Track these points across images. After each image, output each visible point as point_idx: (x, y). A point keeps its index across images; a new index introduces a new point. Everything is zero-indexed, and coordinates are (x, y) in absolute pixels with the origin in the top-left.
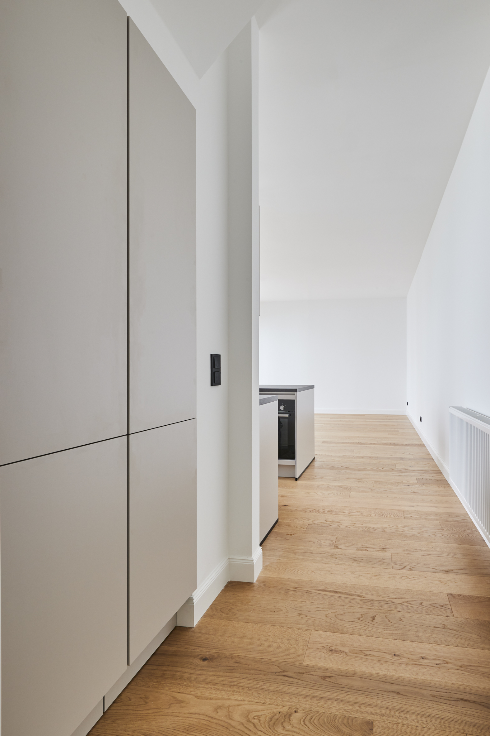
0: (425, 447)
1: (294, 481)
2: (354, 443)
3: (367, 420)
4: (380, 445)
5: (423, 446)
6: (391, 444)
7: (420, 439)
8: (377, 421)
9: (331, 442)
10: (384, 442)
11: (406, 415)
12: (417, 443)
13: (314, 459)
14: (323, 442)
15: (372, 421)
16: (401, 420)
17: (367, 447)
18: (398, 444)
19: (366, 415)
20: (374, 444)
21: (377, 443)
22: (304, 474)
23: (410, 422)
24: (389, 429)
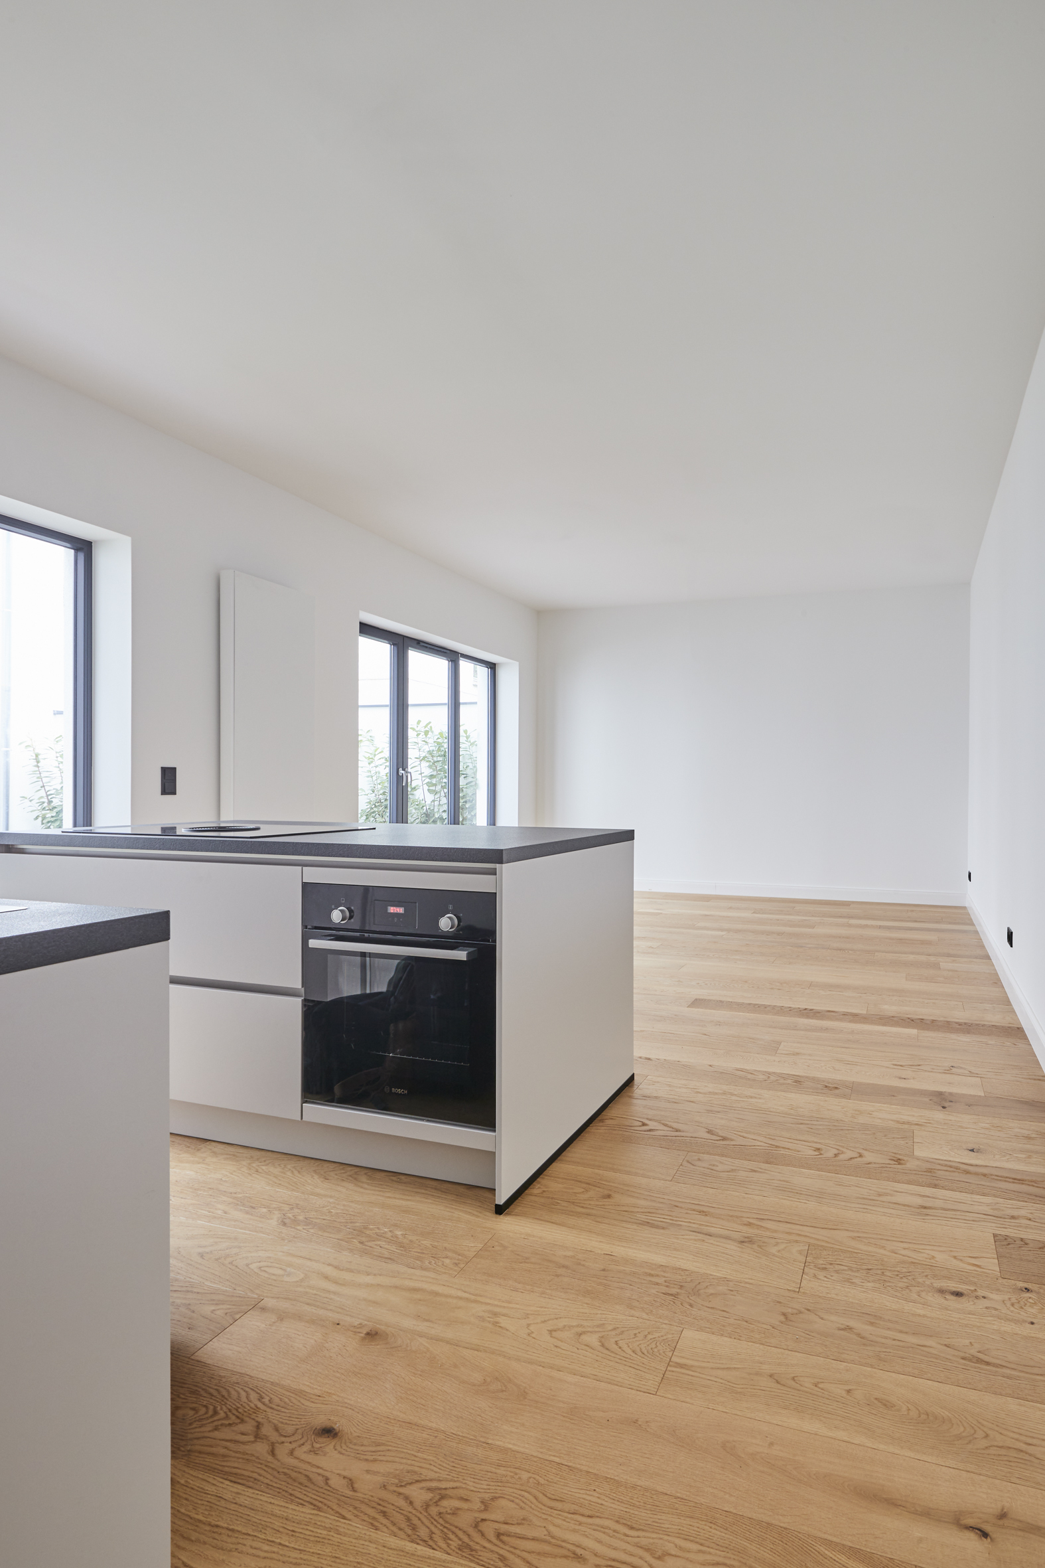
0: (1025, 1037)
1: (488, 1214)
2: (790, 1009)
3: (853, 921)
4: (872, 1022)
5: (1016, 1032)
6: (910, 1022)
7: (1007, 1002)
8: (880, 927)
9: (720, 1004)
10: (890, 1009)
11: (965, 908)
12: (995, 1018)
13: (632, 1078)
14: (697, 1003)
15: (866, 926)
16: (950, 923)
17: (827, 1029)
18: (933, 1021)
19: (853, 902)
20: (855, 1017)
21: (865, 1012)
22: (555, 1166)
23: (976, 932)
24: (911, 957)
